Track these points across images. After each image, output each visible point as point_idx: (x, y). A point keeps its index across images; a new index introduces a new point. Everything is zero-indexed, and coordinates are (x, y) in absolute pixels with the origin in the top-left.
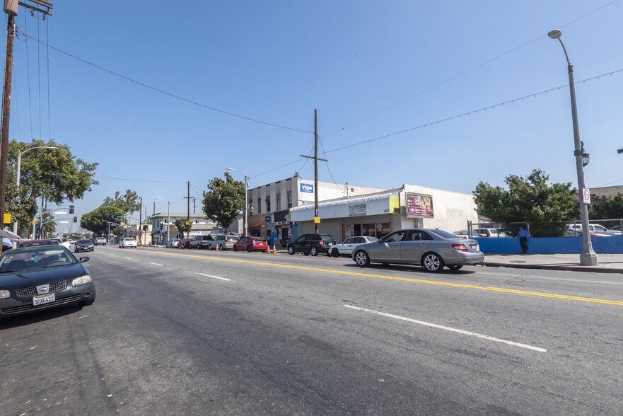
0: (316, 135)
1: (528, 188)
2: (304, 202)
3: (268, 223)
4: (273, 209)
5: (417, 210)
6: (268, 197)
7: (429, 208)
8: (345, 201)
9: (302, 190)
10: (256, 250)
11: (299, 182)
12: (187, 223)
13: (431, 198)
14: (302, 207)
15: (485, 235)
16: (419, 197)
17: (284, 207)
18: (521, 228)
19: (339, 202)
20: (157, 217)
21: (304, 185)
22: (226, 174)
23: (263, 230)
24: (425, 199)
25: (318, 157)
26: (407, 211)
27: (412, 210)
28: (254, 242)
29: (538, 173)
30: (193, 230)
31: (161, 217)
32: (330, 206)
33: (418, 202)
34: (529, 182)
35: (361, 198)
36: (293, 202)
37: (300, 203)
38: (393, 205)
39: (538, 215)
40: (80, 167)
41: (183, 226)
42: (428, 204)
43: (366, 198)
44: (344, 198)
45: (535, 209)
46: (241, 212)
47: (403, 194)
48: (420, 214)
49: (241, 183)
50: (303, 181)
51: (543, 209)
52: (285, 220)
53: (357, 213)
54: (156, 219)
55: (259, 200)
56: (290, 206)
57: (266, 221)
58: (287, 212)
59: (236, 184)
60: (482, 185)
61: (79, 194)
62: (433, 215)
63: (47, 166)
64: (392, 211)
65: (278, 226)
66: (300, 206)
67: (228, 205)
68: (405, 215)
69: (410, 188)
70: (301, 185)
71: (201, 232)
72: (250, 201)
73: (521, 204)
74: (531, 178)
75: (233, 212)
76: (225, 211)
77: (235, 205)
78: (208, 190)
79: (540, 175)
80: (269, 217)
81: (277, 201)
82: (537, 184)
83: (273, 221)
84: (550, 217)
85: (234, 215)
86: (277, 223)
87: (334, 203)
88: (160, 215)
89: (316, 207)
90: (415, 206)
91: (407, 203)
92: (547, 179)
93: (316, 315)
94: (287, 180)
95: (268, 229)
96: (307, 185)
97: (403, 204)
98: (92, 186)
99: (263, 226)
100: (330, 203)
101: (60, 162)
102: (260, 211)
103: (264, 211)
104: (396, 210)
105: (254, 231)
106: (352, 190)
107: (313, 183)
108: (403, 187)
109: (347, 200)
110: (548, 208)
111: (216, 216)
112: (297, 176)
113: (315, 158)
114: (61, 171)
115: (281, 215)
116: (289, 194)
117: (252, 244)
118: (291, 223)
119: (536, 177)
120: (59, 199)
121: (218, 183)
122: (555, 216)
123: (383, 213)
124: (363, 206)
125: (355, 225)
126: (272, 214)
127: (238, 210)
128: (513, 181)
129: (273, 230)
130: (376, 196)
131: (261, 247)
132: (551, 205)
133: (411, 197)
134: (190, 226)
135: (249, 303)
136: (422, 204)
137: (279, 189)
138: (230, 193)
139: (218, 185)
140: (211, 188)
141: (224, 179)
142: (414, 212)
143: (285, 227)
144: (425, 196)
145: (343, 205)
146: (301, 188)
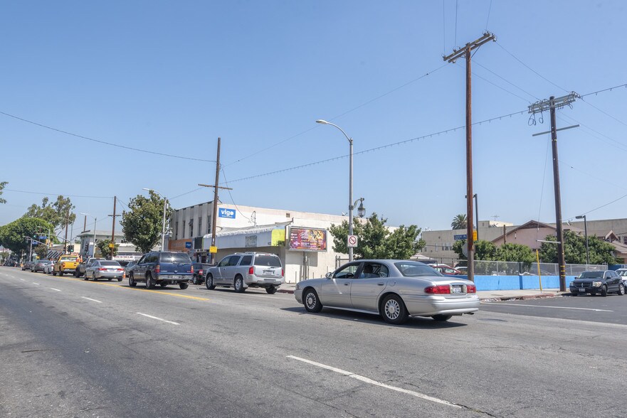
0: (218, 164)
2: (222, 228)
3: (189, 250)
4: (195, 235)
5: (302, 244)
6: (192, 220)
9: (220, 216)
11: (219, 206)
12: (111, 246)
13: (325, 232)
16: (308, 231)
17: (203, 233)
20: (87, 236)
21: (223, 209)
22: (151, 192)
24: (315, 233)
26: (290, 244)
27: (297, 243)
31: (91, 236)
32: (233, 235)
33: (307, 235)
36: (211, 228)
37: (217, 230)
38: (276, 238)
41: (106, 248)
42: (321, 237)
44: (253, 227)
48: (307, 247)
50: (223, 206)
53: (250, 244)
54: (84, 238)
55: (184, 222)
56: (209, 232)
57: (187, 247)
59: (161, 203)
62: (326, 249)
64: (274, 244)
65: (197, 253)
67: (148, 228)
70: (220, 209)
72: (177, 224)
75: (153, 235)
76: (144, 234)
77: (155, 228)
78: (128, 210)
80: (190, 243)
81: (199, 225)
83: (193, 247)
85: (154, 238)
86: (196, 251)
87: (237, 232)
88: (89, 233)
89: (213, 236)
90: (300, 239)
91: (290, 236)
94: (208, 203)
96: (228, 210)
102: (184, 237)
103: (187, 236)
104: (280, 243)
108: (292, 221)
111: (135, 239)
112: (216, 200)
113: (216, 187)
116: (209, 218)
121: (140, 201)
123: (267, 245)
124: (255, 237)
126: (193, 240)
130: (265, 228)
133: (297, 231)
134: (115, 250)
136: (310, 237)
137: (201, 212)
138: (151, 215)
139: (140, 204)
140: (133, 208)
141: (148, 197)
142: (299, 246)
143: (204, 255)
144: (316, 229)
145: (242, 235)
146: (220, 212)
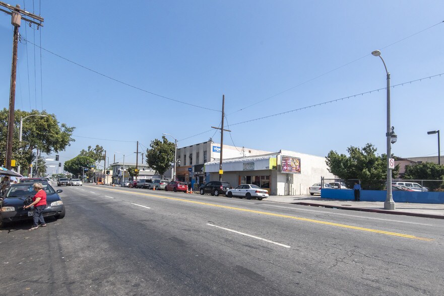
0: (223, 113)
1: (361, 156)
2: (214, 159)
3: (190, 173)
4: (194, 163)
5: (288, 168)
6: (191, 154)
7: (297, 167)
8: (241, 160)
9: (214, 151)
10: (180, 191)
11: (212, 145)
12: (136, 170)
13: (299, 160)
14: (213, 162)
15: (337, 187)
16: (291, 159)
17: (201, 162)
18: (356, 184)
19: (237, 160)
20: (116, 165)
21: (215, 147)
22: (164, 137)
23: (187, 177)
24: (295, 161)
25: (224, 129)
26: (281, 168)
27: (285, 168)
28: (179, 185)
29: (370, 146)
30: (140, 175)
31: (119, 165)
32: (231, 162)
33: (290, 162)
34: (364, 152)
35: (251, 158)
36: (207, 159)
37: (212, 160)
38: (272, 164)
39: (366, 174)
40: (63, 129)
41: (133, 172)
42: (298, 164)
43: (255, 158)
45: (364, 170)
46: (173, 164)
47: (279, 156)
48: (291, 170)
49: (173, 144)
50: (215, 145)
51: (369, 171)
52: (202, 171)
53: (248, 168)
54: (115, 167)
55: (185, 156)
56: (205, 161)
57: (189, 171)
58: (203, 165)
59: (170, 144)
60: (332, 153)
61: (62, 147)
62: (300, 172)
63: (41, 128)
64: (271, 168)
65: (196, 175)
66: (212, 161)
67: (164, 159)
68: (280, 171)
69: (285, 153)
70: (214, 147)
71: (146, 177)
72: (179, 157)
73: (356, 166)
74: (364, 149)
75: (167, 164)
76: (162, 163)
77: (168, 159)
78: (151, 148)
79: (371, 148)
80: (191, 168)
81: (197, 157)
82: (369, 153)
83: (193, 171)
84: (375, 177)
85: (167, 166)
86: (196, 173)
87: (234, 160)
89: (221, 163)
90: (287, 165)
91: (282, 163)
92: (375, 150)
93: (187, 228)
94: (204, 143)
95: (190, 177)
96: (217, 147)
97: (279, 163)
98: (70, 142)
99: (187, 174)
100: (231, 160)
101: (49, 126)
102: (185, 164)
103: (188, 164)
104: (274, 167)
105: (180, 177)
106: (250, 152)
107: (220, 146)
108: (280, 152)
109: (243, 159)
110: (373, 170)
111: (155, 166)
112: (210, 141)
113: (222, 129)
114: (49, 132)
115: (199, 167)
116: (205, 153)
117: (177, 187)
118: (205, 173)
119: (368, 149)
120: (48, 151)
121: (157, 143)
122: (378, 176)
123: (265, 169)
124: (252, 163)
125: (247, 177)
126: (193, 166)
127: (170, 163)
128: (353, 150)
129: (194, 178)
130: (261, 157)
131: (183, 189)
132: (376, 169)
133: (285, 159)
134: (138, 173)
135: (154, 221)
136: (292, 164)
137: (198, 149)
138: (165, 151)
139: (157, 144)
140: (152, 147)
141: (162, 140)
142: (287, 169)
143: (201, 176)
144: (295, 158)
145: (239, 162)
146: (213, 149)
